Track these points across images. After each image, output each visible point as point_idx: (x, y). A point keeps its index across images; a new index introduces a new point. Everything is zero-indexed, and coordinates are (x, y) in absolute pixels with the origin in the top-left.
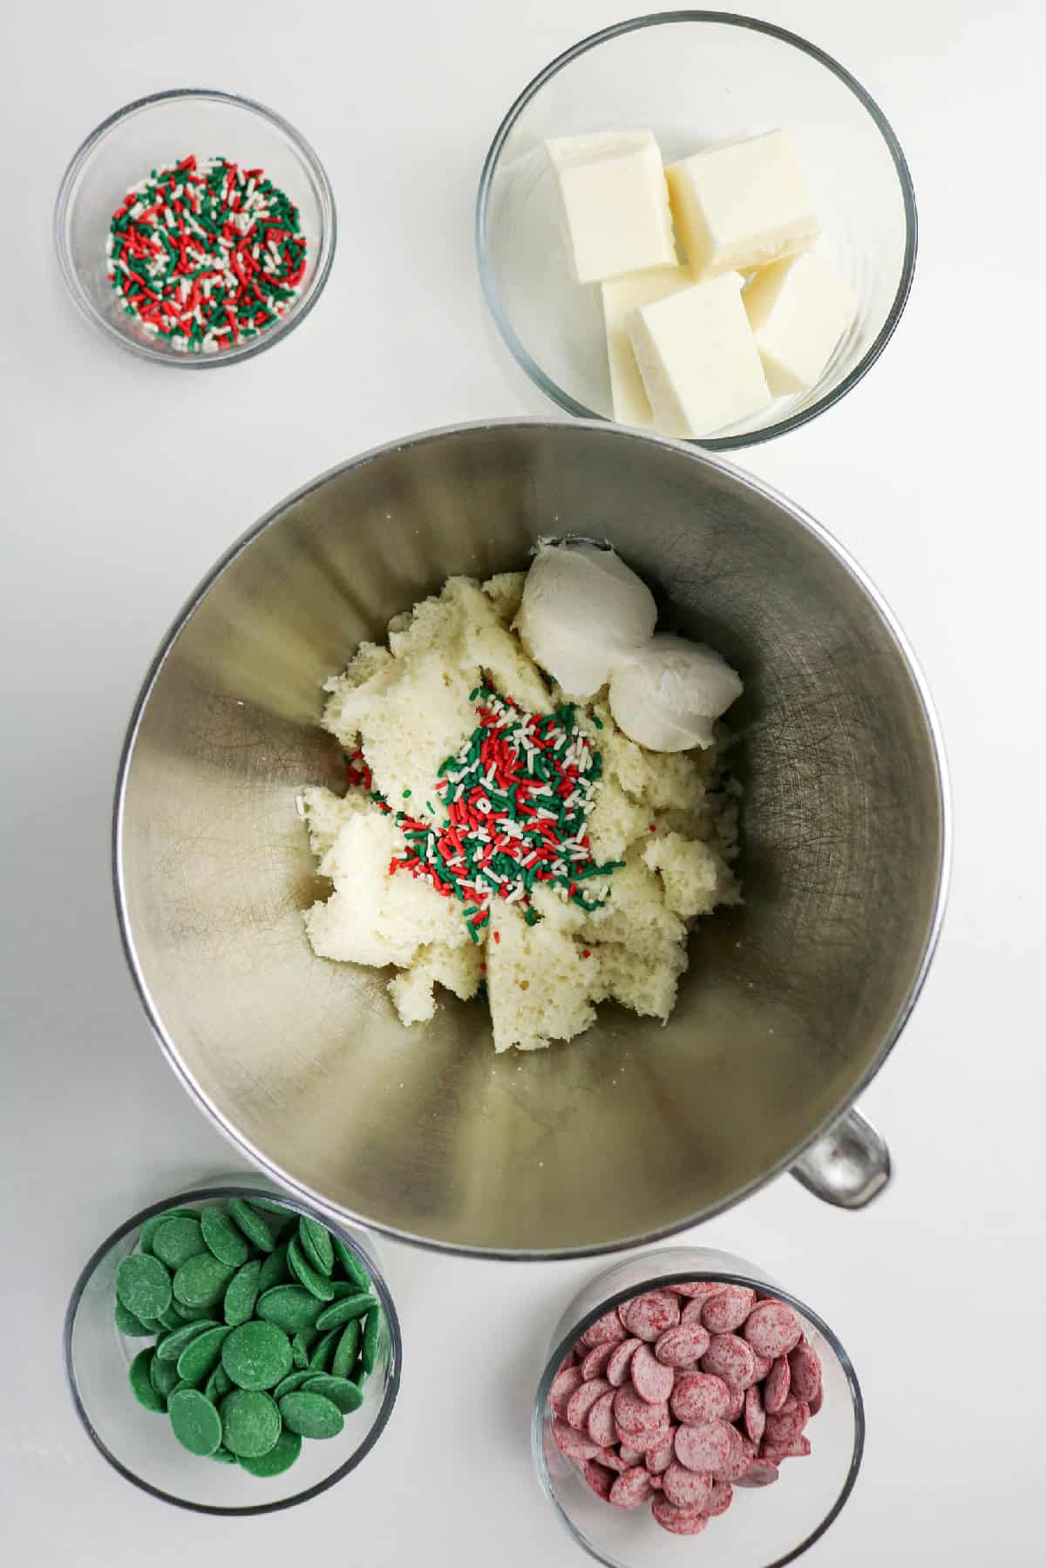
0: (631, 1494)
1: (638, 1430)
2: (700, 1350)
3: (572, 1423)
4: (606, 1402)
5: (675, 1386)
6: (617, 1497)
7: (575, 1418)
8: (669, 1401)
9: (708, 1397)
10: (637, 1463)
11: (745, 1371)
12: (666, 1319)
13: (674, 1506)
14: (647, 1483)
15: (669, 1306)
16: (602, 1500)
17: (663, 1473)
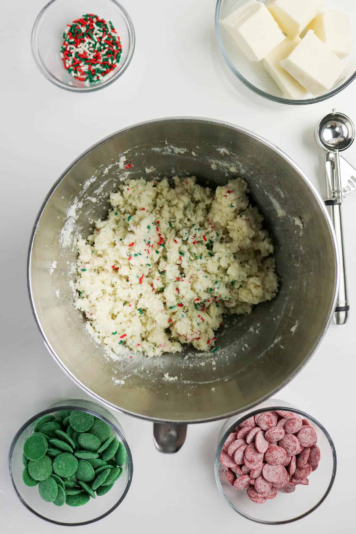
0: (242, 484)
1: (251, 462)
2: (281, 437)
3: (229, 453)
4: (243, 448)
5: (268, 449)
6: (237, 484)
7: (230, 452)
8: (265, 454)
9: (279, 455)
10: (247, 473)
11: (295, 449)
12: (272, 423)
13: (256, 492)
14: (249, 482)
15: (274, 419)
16: (230, 484)
17: (256, 479)
